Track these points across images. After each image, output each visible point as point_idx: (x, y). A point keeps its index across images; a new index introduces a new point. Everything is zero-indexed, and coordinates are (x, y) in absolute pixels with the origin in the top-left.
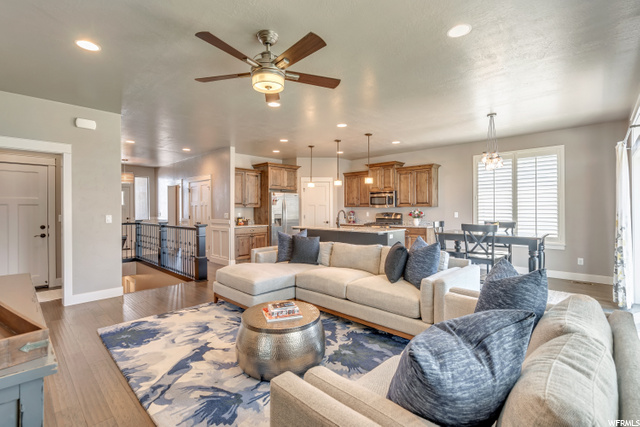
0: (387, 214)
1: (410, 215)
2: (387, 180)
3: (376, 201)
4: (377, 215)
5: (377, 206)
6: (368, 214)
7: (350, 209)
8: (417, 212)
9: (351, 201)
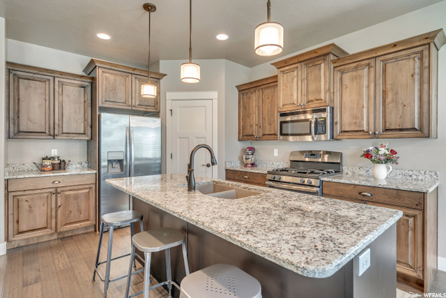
0: (312, 154)
1: (367, 155)
2: (312, 87)
3: (289, 128)
4: (292, 154)
5: (291, 138)
6: (276, 153)
7: (247, 144)
8: (383, 151)
9: (249, 131)
